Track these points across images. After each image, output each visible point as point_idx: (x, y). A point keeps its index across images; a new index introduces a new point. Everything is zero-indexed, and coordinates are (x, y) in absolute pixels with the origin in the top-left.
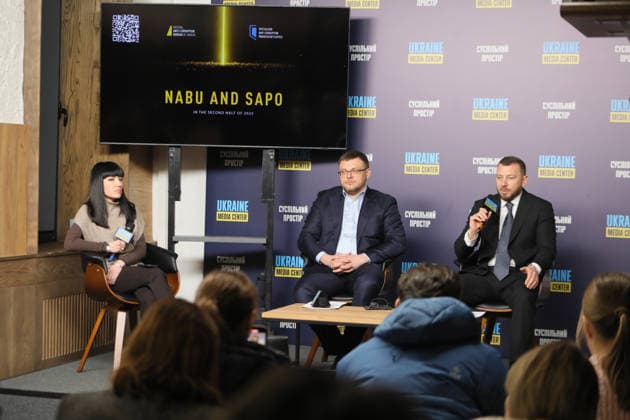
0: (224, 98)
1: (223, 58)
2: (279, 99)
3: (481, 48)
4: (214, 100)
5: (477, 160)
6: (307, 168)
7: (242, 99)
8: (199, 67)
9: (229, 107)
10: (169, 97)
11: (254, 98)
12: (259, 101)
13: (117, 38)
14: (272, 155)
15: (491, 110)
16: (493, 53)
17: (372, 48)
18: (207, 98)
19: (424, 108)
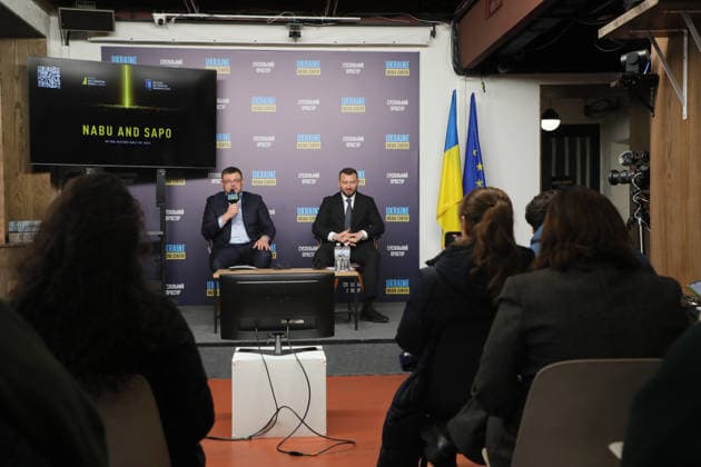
0: (128, 132)
1: (127, 103)
2: (169, 133)
3: (301, 102)
4: (120, 133)
5: (301, 175)
6: (182, 183)
7: (142, 133)
8: (109, 108)
9: (132, 138)
10: (86, 130)
11: (151, 132)
12: (154, 134)
13: (42, 84)
14: (163, 172)
15: (309, 142)
16: (309, 105)
17: (227, 101)
18: (116, 131)
19: (264, 141)
